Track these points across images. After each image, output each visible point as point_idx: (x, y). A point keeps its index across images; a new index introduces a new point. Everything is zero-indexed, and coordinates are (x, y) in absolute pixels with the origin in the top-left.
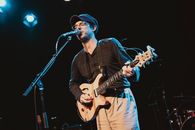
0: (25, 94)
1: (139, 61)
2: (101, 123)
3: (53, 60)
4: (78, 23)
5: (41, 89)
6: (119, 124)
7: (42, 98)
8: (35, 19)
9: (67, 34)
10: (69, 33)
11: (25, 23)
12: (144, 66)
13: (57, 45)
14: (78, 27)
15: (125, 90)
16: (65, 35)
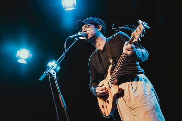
1: (134, 36)
4: (83, 27)
6: (138, 107)
9: (74, 36)
10: (76, 35)
12: (140, 39)
13: (65, 44)
14: (83, 30)
16: (71, 37)
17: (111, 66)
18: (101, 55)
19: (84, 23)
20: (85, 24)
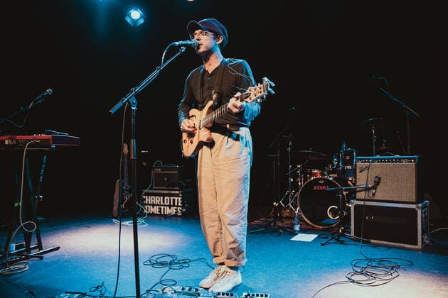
0: (113, 111)
1: (249, 94)
2: (203, 165)
3: (155, 73)
4: (197, 32)
5: (134, 108)
7: (133, 120)
8: (141, 17)
9: (181, 42)
10: (184, 43)
11: (128, 19)
13: (164, 54)
14: (196, 37)
15: (241, 128)
16: (177, 43)
17: (211, 103)
18: (205, 78)
19: (197, 25)
20: (201, 29)
